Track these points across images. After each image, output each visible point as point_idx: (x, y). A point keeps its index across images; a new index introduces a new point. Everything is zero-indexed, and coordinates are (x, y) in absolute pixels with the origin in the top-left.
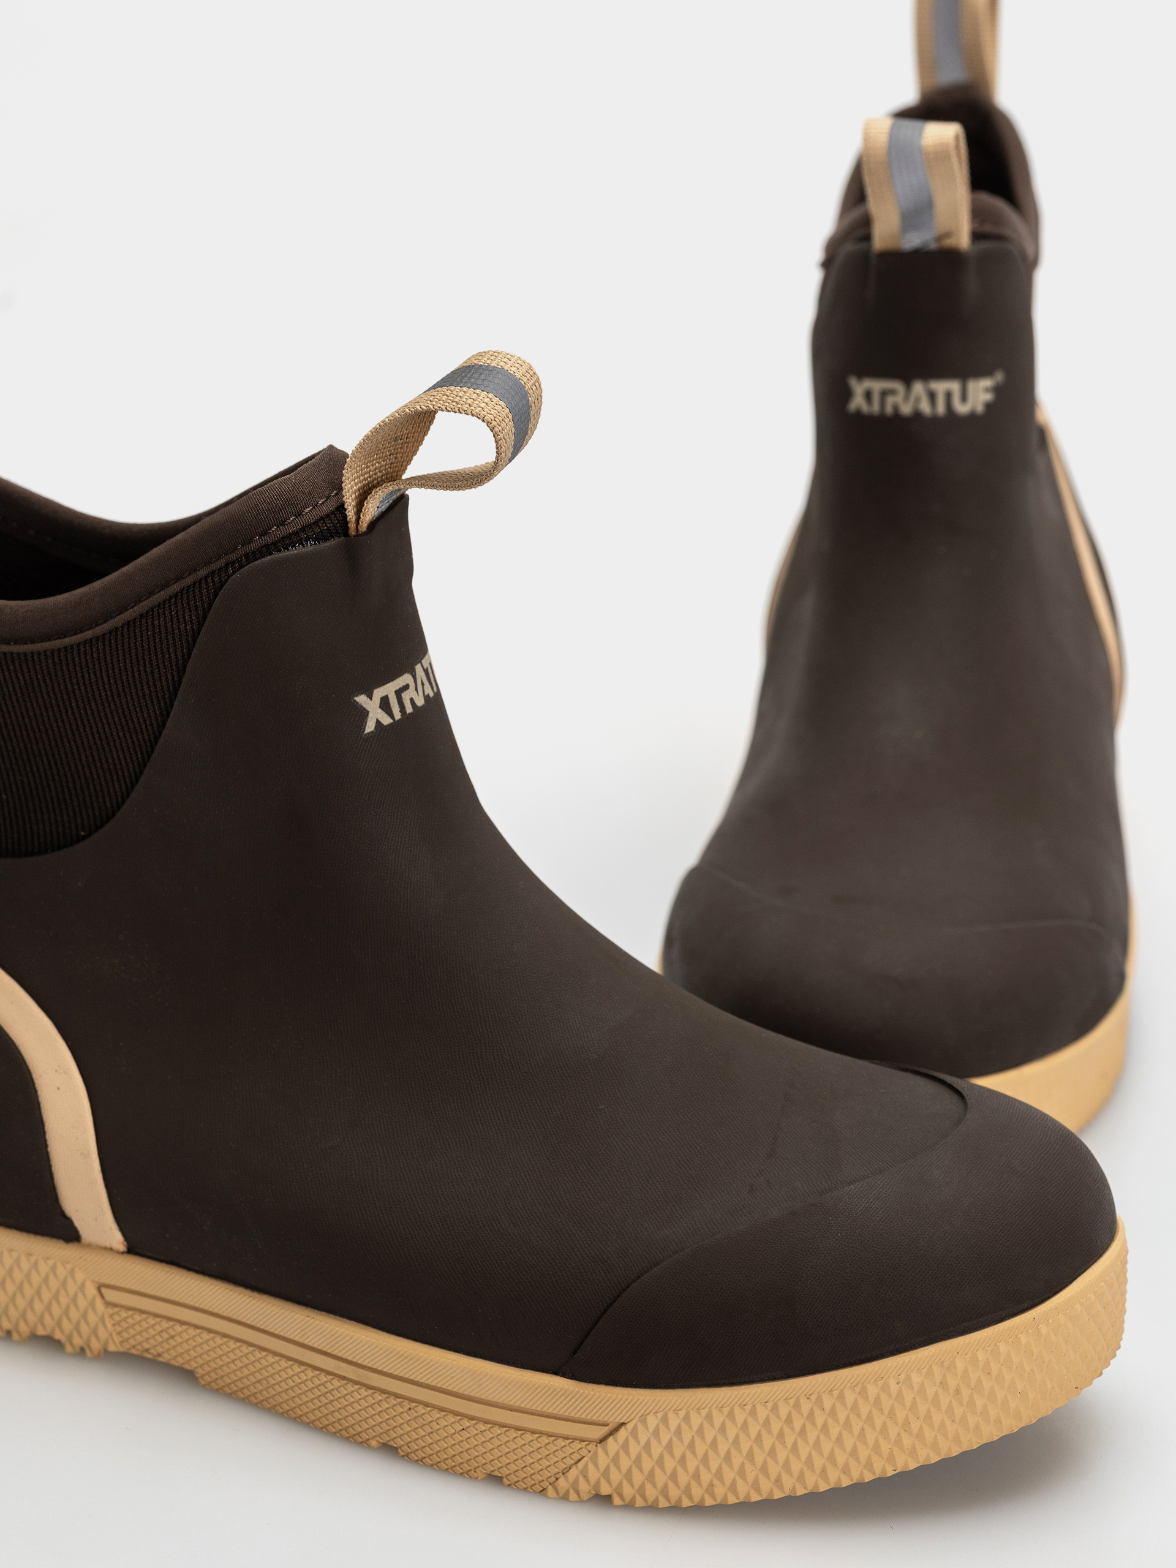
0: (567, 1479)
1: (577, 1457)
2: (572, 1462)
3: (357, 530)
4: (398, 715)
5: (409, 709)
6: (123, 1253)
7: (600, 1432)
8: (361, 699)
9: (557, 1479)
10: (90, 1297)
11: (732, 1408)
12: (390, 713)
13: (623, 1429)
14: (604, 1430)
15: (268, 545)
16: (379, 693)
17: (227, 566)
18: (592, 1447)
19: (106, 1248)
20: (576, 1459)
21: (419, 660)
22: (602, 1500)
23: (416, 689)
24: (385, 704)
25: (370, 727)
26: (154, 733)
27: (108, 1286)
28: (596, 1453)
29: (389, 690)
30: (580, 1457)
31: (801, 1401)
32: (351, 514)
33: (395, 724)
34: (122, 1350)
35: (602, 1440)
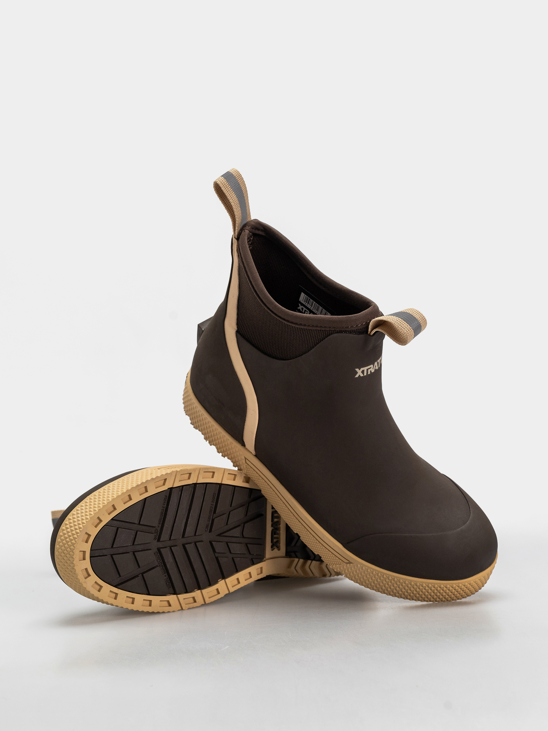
2: (338, 564)
3: (370, 334)
4: (365, 374)
5: (369, 373)
6: (254, 455)
8: (357, 370)
12: (363, 374)
13: (352, 564)
15: (346, 331)
16: (362, 369)
17: (334, 330)
18: (344, 563)
19: (250, 452)
21: (376, 360)
23: (373, 368)
24: (363, 372)
25: (357, 376)
27: (248, 460)
29: (365, 369)
32: (370, 330)
33: (364, 377)
35: (346, 563)
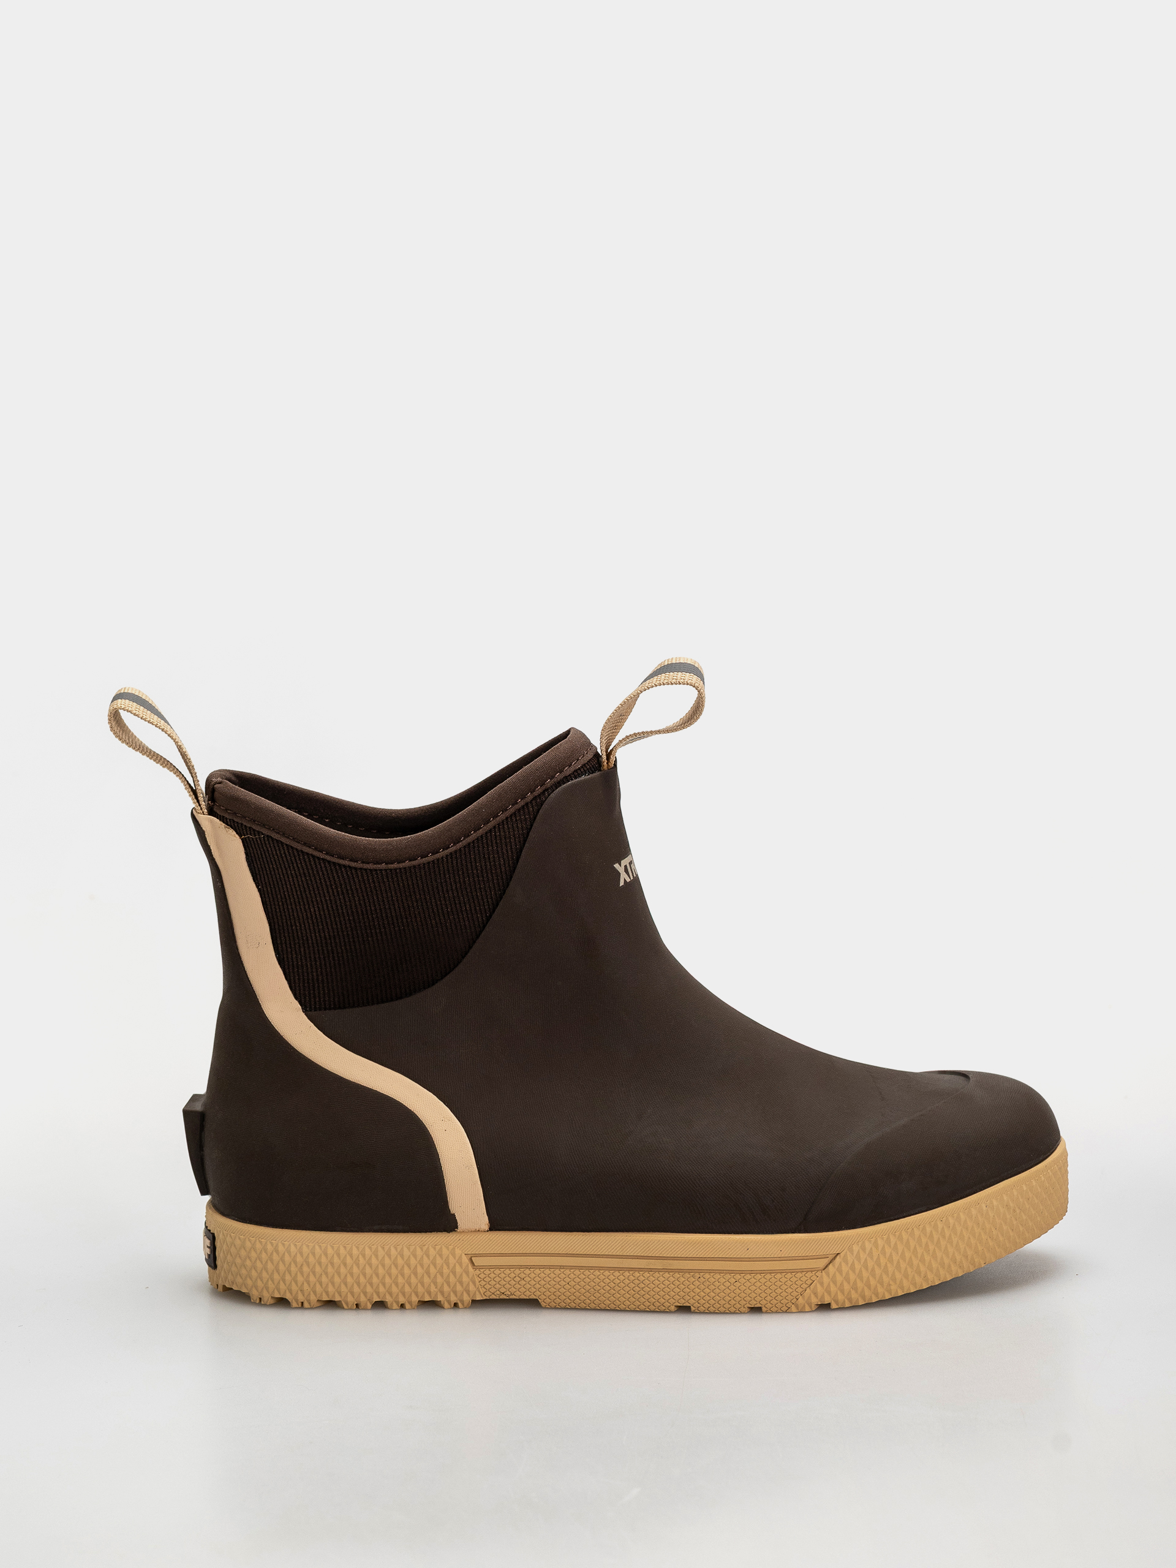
0: (803, 1298)
1: (809, 1282)
2: (807, 1286)
3: (608, 766)
4: (632, 878)
6: (487, 1231)
7: (822, 1263)
9: (797, 1299)
10: (464, 1266)
11: (864, 1242)
12: (630, 875)
13: (838, 1257)
14: (826, 1261)
15: (566, 777)
16: (624, 864)
17: (544, 791)
18: (819, 1274)
19: (475, 1231)
20: (809, 1284)
22: (824, 1307)
24: (628, 870)
25: (622, 883)
26: (493, 904)
27: (477, 1255)
28: (822, 1277)
29: (627, 862)
30: (812, 1282)
31: (891, 1237)
32: (605, 757)
34: (485, 1298)
35: (825, 1267)
